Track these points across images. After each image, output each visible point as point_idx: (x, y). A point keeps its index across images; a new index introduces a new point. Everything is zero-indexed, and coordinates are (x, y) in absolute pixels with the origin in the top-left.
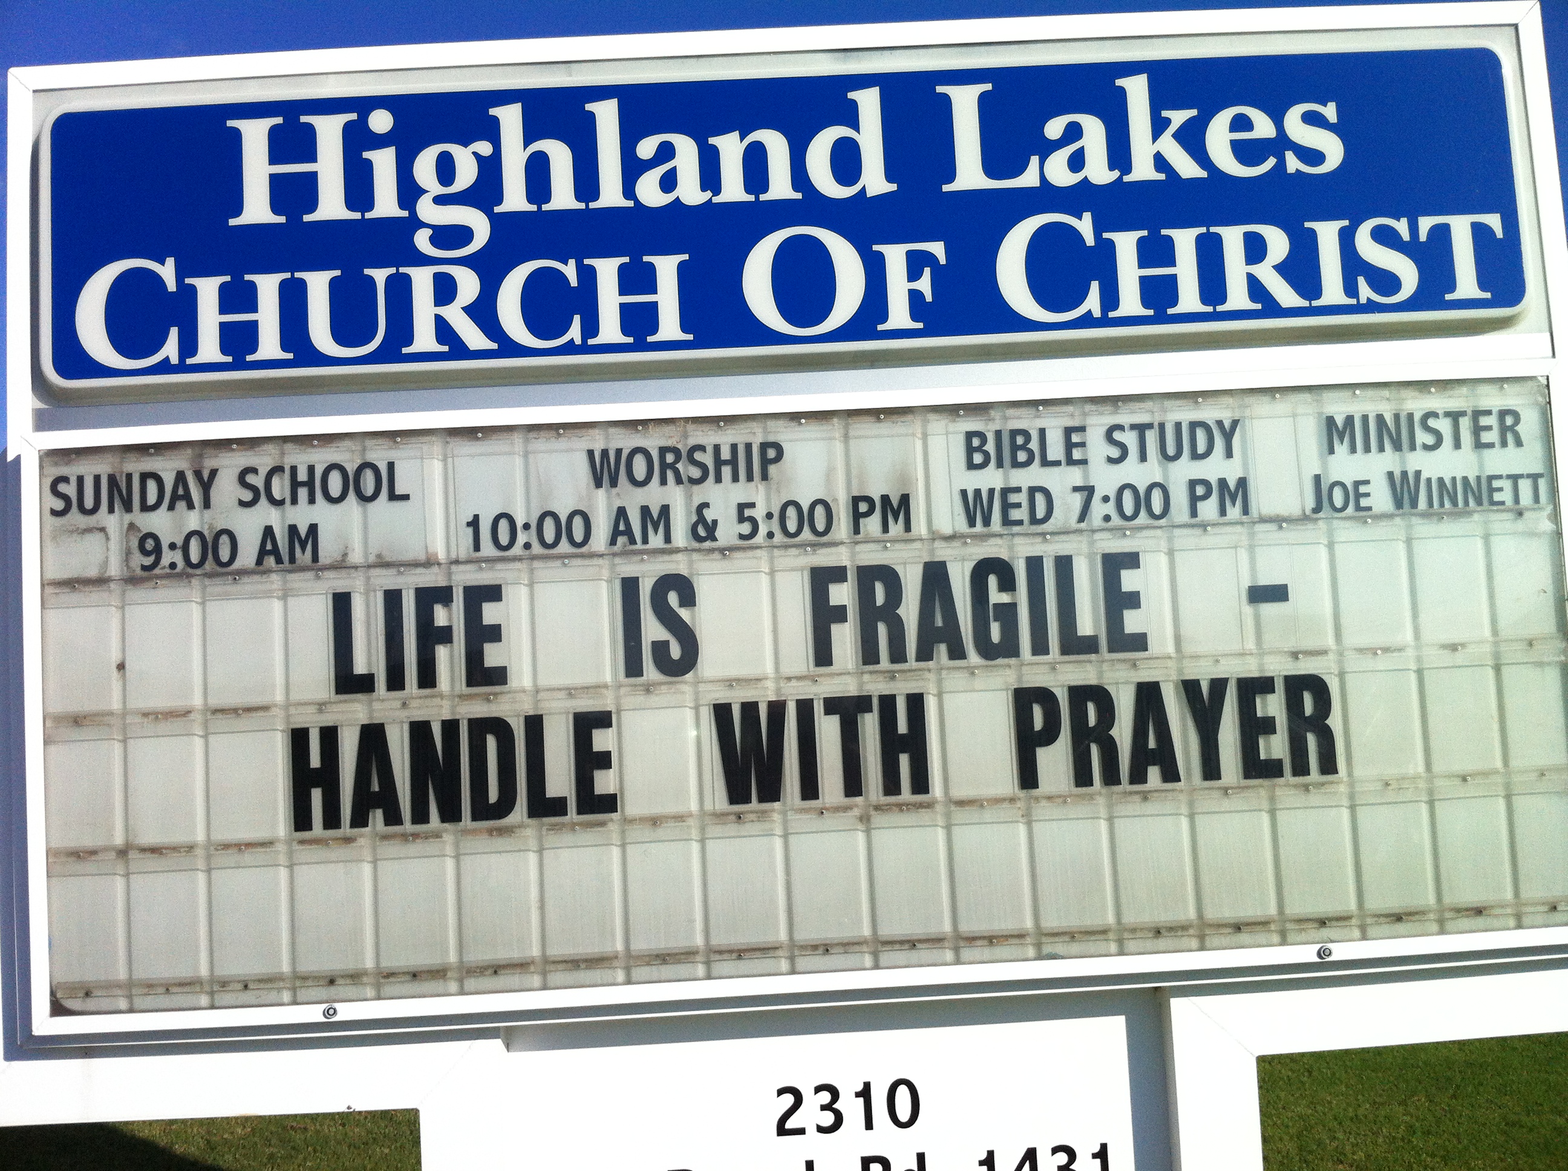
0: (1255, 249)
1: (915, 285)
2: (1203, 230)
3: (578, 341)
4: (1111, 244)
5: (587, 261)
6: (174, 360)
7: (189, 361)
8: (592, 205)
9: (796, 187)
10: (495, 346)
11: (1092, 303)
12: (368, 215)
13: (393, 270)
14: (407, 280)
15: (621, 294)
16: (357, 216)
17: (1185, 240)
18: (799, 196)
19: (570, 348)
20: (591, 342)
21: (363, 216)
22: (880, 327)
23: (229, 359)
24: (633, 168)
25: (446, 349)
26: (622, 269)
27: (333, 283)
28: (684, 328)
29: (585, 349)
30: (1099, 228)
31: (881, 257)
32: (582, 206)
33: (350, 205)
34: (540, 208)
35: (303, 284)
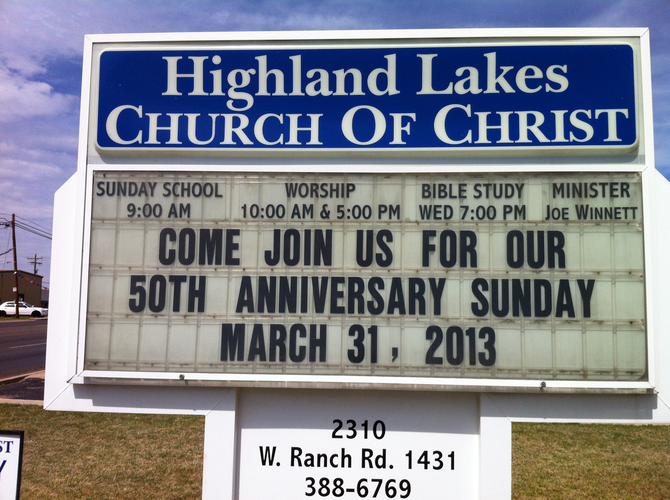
0: (531, 120)
1: (404, 129)
2: (512, 112)
3: (282, 143)
4: (477, 117)
5: (287, 115)
6: (140, 142)
7: (145, 143)
8: (290, 94)
9: (363, 91)
10: (252, 143)
11: (469, 138)
12: (211, 94)
13: (218, 115)
14: (223, 118)
15: (298, 127)
16: (207, 94)
17: (505, 116)
18: (364, 94)
19: (279, 146)
20: (286, 143)
21: (209, 94)
22: (390, 143)
23: (159, 143)
24: (305, 81)
25: (235, 143)
26: (299, 118)
27: (198, 118)
28: (320, 140)
29: (284, 146)
30: (473, 111)
31: (392, 118)
32: (286, 94)
33: (205, 90)
34: (271, 94)
35: (187, 118)
